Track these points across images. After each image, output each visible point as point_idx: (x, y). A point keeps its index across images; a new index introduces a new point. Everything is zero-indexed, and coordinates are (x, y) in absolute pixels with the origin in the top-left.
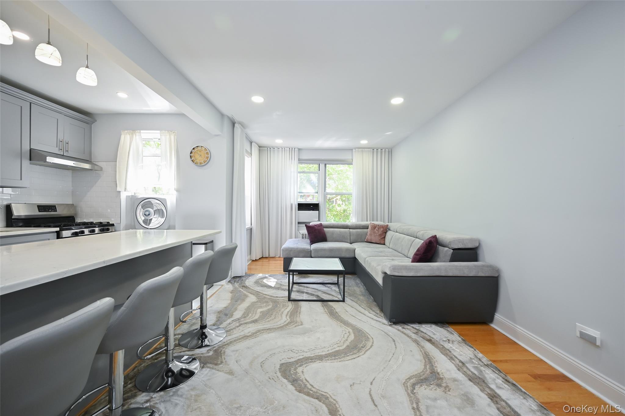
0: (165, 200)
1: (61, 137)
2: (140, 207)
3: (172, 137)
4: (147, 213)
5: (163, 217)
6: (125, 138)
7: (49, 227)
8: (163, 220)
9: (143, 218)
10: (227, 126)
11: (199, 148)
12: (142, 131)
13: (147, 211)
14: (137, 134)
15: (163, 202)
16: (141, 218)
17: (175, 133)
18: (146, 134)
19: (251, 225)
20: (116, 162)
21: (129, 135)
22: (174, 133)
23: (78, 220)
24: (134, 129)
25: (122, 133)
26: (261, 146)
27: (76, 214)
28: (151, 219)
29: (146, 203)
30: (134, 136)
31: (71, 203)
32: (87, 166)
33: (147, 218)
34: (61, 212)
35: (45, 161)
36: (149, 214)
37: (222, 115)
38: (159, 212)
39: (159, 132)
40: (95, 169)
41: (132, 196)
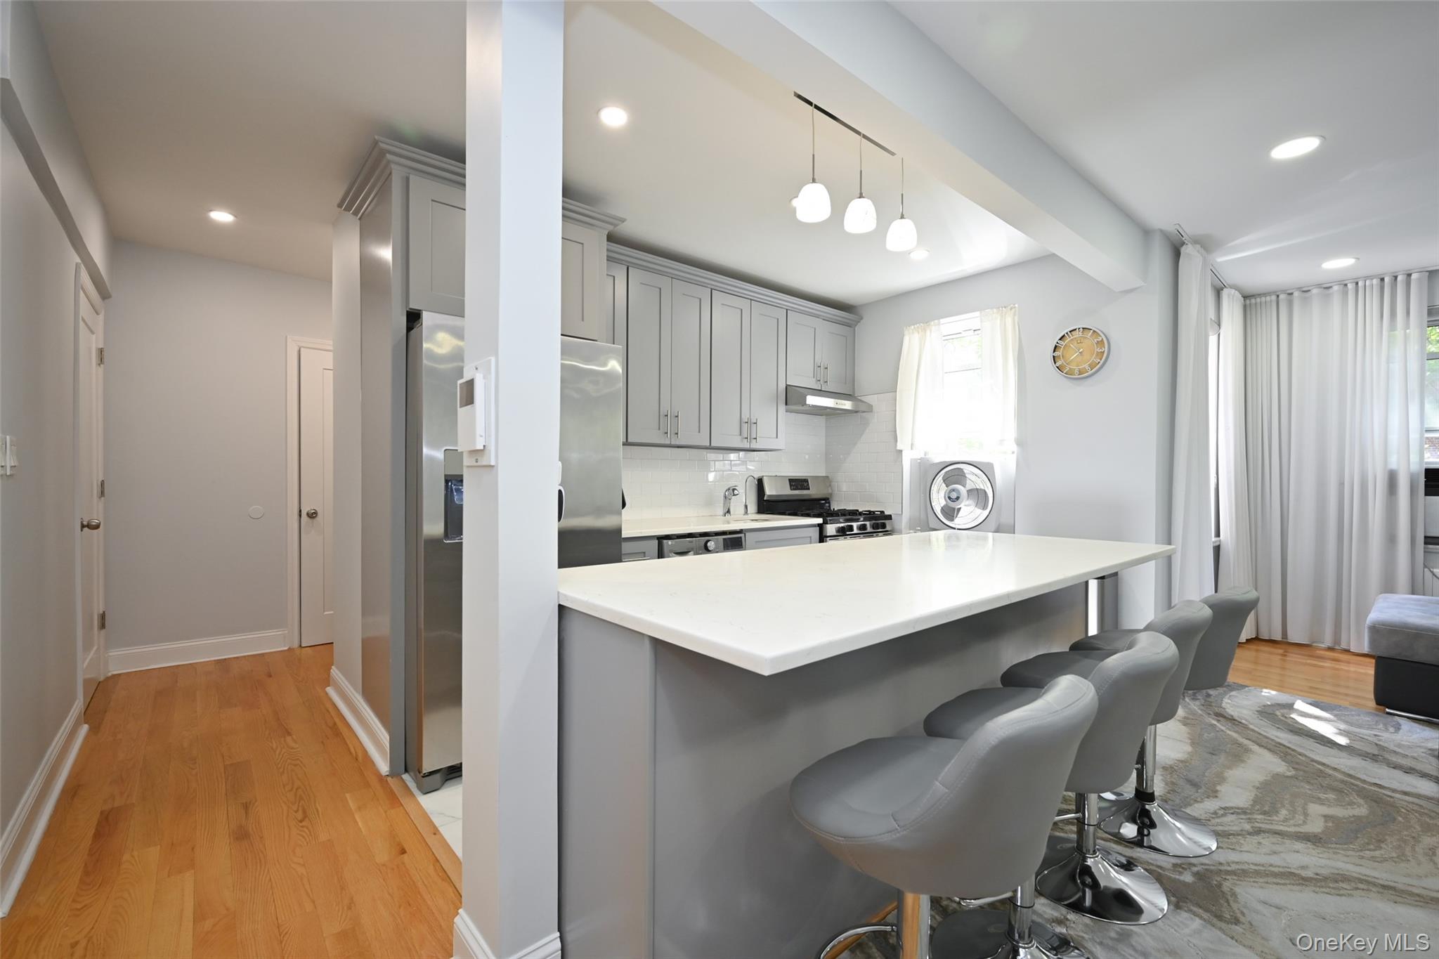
0: (991, 466)
1: (818, 360)
2: (940, 479)
3: (1009, 320)
4: (954, 495)
5: (984, 508)
6: (912, 340)
7: (808, 515)
8: (987, 512)
9: (943, 503)
10: (1159, 257)
11: (1076, 334)
12: (942, 321)
13: (953, 490)
14: (933, 328)
15: (986, 470)
16: (939, 501)
17: (1013, 310)
18: (950, 325)
20: (896, 391)
21: (918, 333)
22: (1011, 309)
23: (836, 506)
24: (926, 320)
25: (906, 332)
26: (1248, 295)
27: (831, 494)
28: (959, 509)
29: (953, 474)
30: (928, 332)
31: (824, 475)
32: (847, 405)
33: (952, 504)
34: (813, 492)
35: (804, 403)
36: (958, 498)
37: (1146, 233)
38: (979, 496)
39: (977, 314)
40: (862, 411)
41: (921, 459)
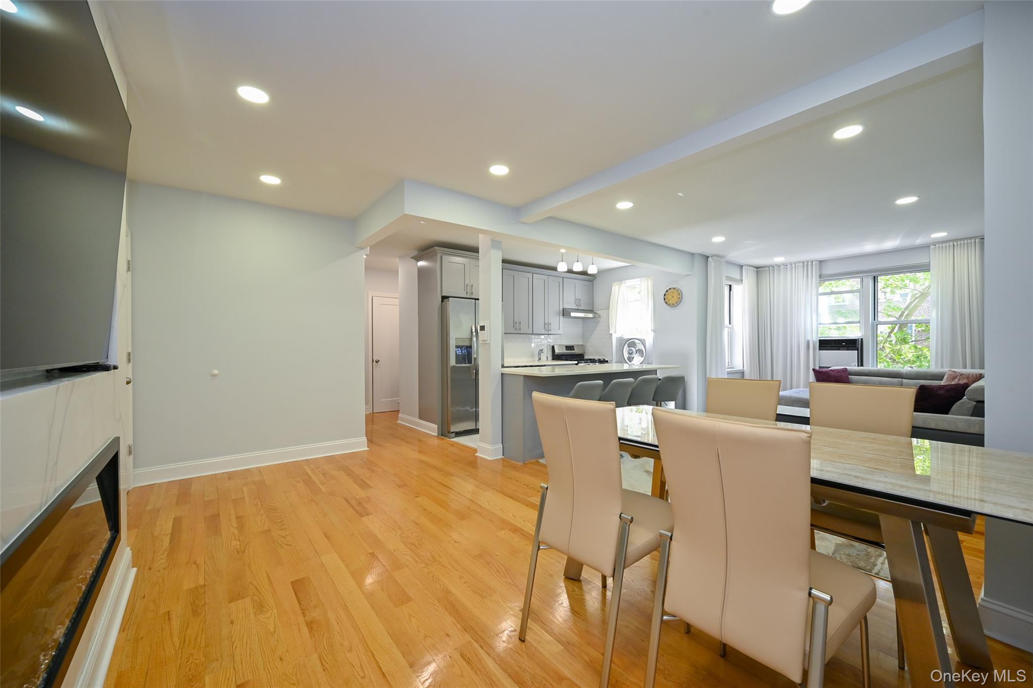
0: (644, 340)
1: (577, 297)
2: (626, 345)
3: (650, 282)
4: (631, 352)
5: (642, 357)
6: (615, 288)
7: (572, 360)
8: (643, 359)
9: (628, 356)
10: (698, 263)
11: (672, 290)
12: (627, 281)
13: (631, 350)
14: (623, 284)
15: (643, 342)
16: (626, 356)
17: (652, 278)
18: (629, 283)
19: (743, 368)
20: (609, 309)
21: (618, 285)
22: (650, 278)
23: (586, 357)
24: (621, 280)
25: (613, 285)
26: (758, 266)
27: (585, 352)
28: (633, 357)
29: (632, 344)
30: (621, 285)
31: (581, 344)
32: (590, 315)
33: (630, 356)
34: (577, 351)
35: (570, 316)
37: (693, 254)
38: (640, 352)
39: (639, 279)
40: (597, 317)
41: (620, 337)
